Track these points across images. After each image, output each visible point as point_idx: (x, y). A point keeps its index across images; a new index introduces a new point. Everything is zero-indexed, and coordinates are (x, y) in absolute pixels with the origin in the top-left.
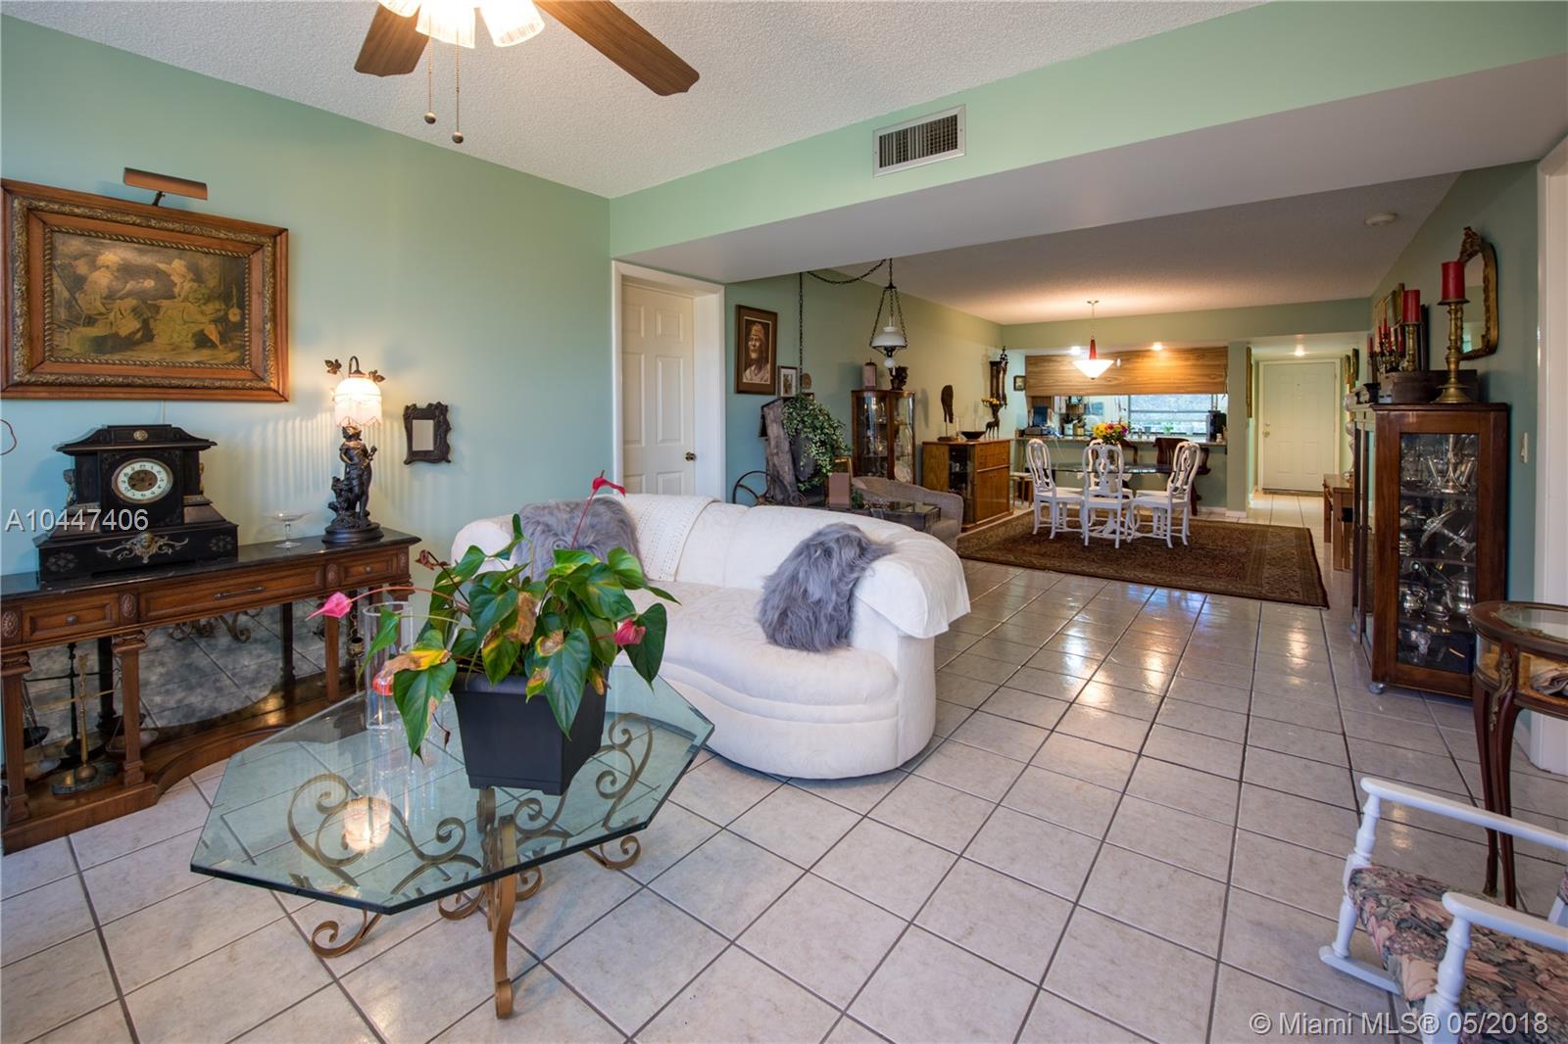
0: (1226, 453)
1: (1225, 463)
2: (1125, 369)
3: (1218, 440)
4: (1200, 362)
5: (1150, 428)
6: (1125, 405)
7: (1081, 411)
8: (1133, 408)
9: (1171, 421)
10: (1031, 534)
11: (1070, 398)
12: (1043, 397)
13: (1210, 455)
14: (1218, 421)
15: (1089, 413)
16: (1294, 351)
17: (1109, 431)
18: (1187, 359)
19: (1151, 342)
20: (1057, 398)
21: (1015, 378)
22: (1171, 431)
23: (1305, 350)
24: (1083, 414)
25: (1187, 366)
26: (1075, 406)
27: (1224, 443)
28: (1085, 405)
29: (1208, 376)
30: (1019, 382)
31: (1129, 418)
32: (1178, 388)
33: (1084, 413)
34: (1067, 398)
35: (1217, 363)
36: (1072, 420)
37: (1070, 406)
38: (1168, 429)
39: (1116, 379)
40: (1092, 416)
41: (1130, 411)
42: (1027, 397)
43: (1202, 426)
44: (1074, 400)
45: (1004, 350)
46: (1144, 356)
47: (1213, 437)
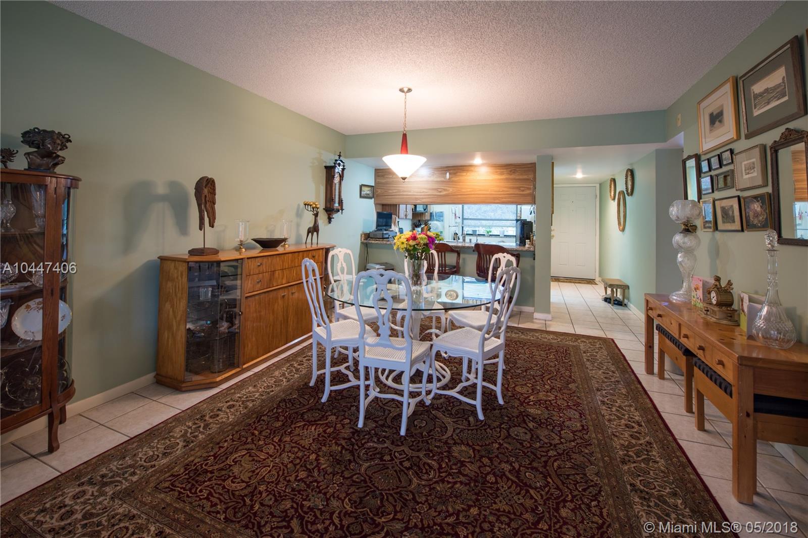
0: (534, 259)
1: (533, 268)
2: (453, 182)
3: (527, 246)
4: (512, 176)
5: (476, 231)
6: (459, 214)
7: (427, 217)
8: (465, 217)
9: (490, 227)
10: (306, 384)
11: (415, 206)
12: (391, 205)
13: (521, 259)
14: (526, 230)
15: (433, 220)
16: (575, 175)
17: (412, 243)
18: (502, 174)
19: (472, 157)
20: (402, 207)
21: (361, 186)
22: (490, 234)
23: (584, 173)
24: (428, 221)
25: (502, 179)
26: (421, 214)
27: (532, 249)
28: (431, 213)
29: (518, 188)
30: (366, 191)
31: (463, 223)
32: (495, 198)
33: (430, 220)
34: (413, 207)
35: (525, 177)
36: (421, 225)
37: (416, 214)
38: (488, 232)
39: (445, 190)
40: (435, 222)
41: (463, 219)
42: (376, 204)
43: (513, 231)
44: (420, 209)
45: (340, 156)
46: (468, 171)
47: (522, 242)
